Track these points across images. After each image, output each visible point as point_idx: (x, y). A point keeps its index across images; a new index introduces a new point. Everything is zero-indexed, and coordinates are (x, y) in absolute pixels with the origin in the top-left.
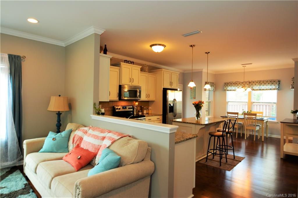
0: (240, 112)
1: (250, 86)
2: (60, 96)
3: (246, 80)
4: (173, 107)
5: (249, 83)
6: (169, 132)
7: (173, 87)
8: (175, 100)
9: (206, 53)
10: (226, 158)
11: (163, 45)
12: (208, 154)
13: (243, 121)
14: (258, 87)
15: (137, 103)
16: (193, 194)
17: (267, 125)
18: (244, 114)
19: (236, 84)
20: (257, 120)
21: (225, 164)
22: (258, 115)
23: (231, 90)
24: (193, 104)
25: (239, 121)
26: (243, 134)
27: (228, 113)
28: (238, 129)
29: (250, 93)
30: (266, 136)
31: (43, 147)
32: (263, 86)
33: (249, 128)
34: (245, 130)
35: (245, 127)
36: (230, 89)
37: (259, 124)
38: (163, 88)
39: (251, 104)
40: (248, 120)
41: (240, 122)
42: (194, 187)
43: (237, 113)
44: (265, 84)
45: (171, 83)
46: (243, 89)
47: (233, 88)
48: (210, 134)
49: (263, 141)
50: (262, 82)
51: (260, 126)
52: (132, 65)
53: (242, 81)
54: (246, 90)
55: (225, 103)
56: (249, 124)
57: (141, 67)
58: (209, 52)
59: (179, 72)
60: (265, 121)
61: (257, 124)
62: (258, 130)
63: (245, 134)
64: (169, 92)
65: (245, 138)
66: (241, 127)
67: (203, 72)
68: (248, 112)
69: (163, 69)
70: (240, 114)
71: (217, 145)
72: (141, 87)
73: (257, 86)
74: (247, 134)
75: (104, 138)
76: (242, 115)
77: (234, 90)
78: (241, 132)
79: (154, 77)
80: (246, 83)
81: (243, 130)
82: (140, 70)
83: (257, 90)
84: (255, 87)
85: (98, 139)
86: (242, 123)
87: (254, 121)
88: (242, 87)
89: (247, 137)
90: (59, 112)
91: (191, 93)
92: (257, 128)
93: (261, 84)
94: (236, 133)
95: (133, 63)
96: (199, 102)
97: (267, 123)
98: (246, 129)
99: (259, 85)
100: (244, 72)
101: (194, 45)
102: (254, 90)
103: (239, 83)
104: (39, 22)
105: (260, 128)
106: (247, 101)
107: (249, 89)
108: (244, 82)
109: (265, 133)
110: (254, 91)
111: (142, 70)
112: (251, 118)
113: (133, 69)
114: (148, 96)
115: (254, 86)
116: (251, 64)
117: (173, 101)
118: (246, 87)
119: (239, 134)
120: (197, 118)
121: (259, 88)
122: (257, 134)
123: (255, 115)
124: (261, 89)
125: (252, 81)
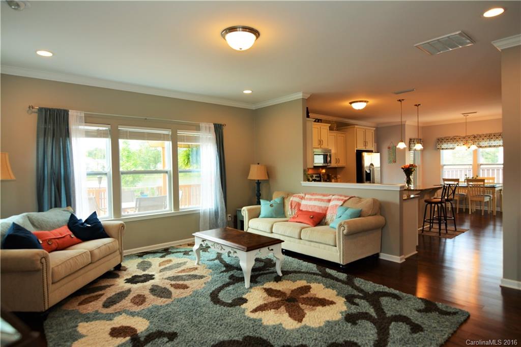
0: (462, 179)
1: (476, 142)
2: (258, 164)
3: (469, 134)
4: (370, 173)
5: (474, 138)
6: (399, 189)
7: (368, 149)
8: (372, 165)
9: (416, 105)
10: (446, 230)
11: (365, 102)
12: (423, 226)
13: (467, 190)
14: (486, 143)
15: (324, 171)
16: (417, 251)
17: (501, 195)
18: (468, 180)
19: (455, 139)
20: (485, 189)
21: (445, 234)
22: (486, 181)
23: (447, 149)
24: (402, 168)
25: (460, 190)
26: (467, 210)
27: (445, 180)
28: (459, 201)
29: (475, 152)
30: (499, 210)
31: (261, 213)
32: (494, 141)
33: (475, 199)
34: (470, 204)
35: (469, 198)
36: (446, 147)
37: (490, 194)
38: (357, 150)
39: (477, 166)
40: (473, 188)
41: (462, 192)
42: (417, 244)
43: (457, 180)
44: (497, 138)
45: (365, 144)
46: (465, 147)
47: (451, 146)
48: (426, 201)
49: (494, 216)
50: (493, 135)
51: (492, 196)
52: (320, 124)
53: (464, 135)
54: (469, 147)
55: (440, 167)
56: (474, 195)
57: (330, 125)
58: (419, 105)
59: (374, 127)
60: (496, 189)
61: (486, 194)
62: (488, 201)
63: (469, 209)
64: (365, 155)
65: (470, 213)
66: (464, 199)
67: (406, 126)
68: (473, 178)
69: (356, 126)
70: (462, 182)
71: (434, 216)
72: (331, 150)
73: (486, 141)
74: (472, 208)
75: (329, 201)
76: (465, 182)
77: (451, 148)
78: (464, 207)
79: (343, 137)
80: (469, 138)
81: (467, 204)
82: (328, 128)
83: (486, 147)
84: (483, 143)
85: (324, 202)
86: (465, 194)
87: (481, 189)
88: (464, 145)
89: (473, 211)
90: (258, 180)
91: (389, 154)
92: (487, 199)
93: (492, 138)
94: (456, 208)
95: (320, 121)
96: (410, 165)
97: (500, 193)
98: (471, 201)
99: (489, 140)
100: (466, 122)
101: (402, 100)
102: (481, 147)
103: (460, 138)
104: (252, 91)
105: (490, 199)
106: (471, 163)
107: (474, 147)
108: (466, 136)
109: (497, 207)
110: (481, 149)
111: (331, 129)
112: (477, 185)
113: (322, 128)
114: (337, 161)
115: (481, 142)
116: (476, 112)
117: (370, 167)
118: (470, 144)
119: (461, 210)
120: (408, 186)
121: (488, 144)
122: (486, 208)
123: (483, 180)
124: (491, 145)
125: (477, 135)
